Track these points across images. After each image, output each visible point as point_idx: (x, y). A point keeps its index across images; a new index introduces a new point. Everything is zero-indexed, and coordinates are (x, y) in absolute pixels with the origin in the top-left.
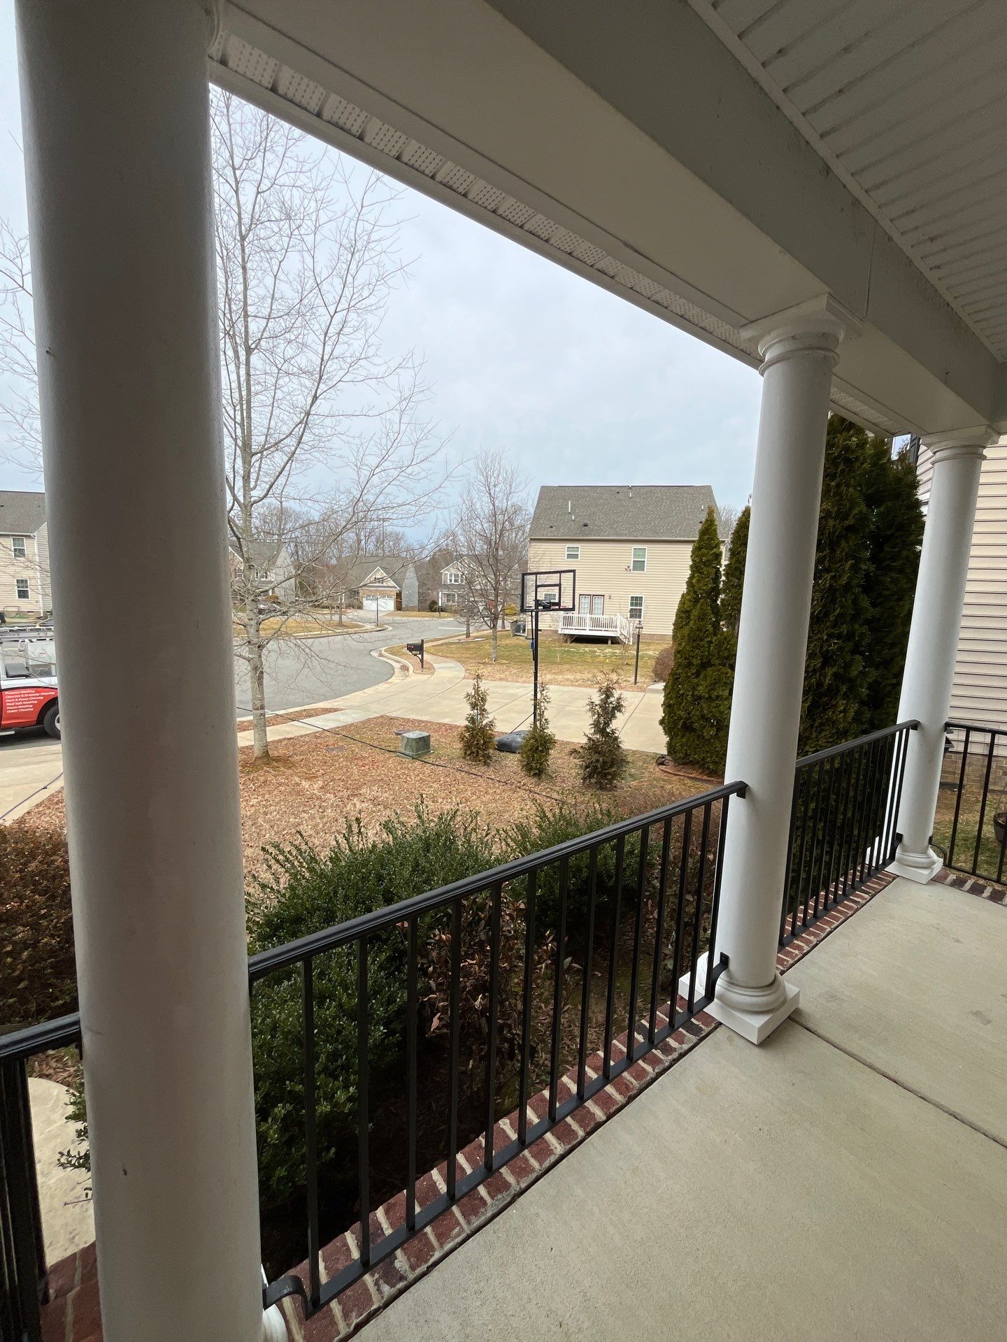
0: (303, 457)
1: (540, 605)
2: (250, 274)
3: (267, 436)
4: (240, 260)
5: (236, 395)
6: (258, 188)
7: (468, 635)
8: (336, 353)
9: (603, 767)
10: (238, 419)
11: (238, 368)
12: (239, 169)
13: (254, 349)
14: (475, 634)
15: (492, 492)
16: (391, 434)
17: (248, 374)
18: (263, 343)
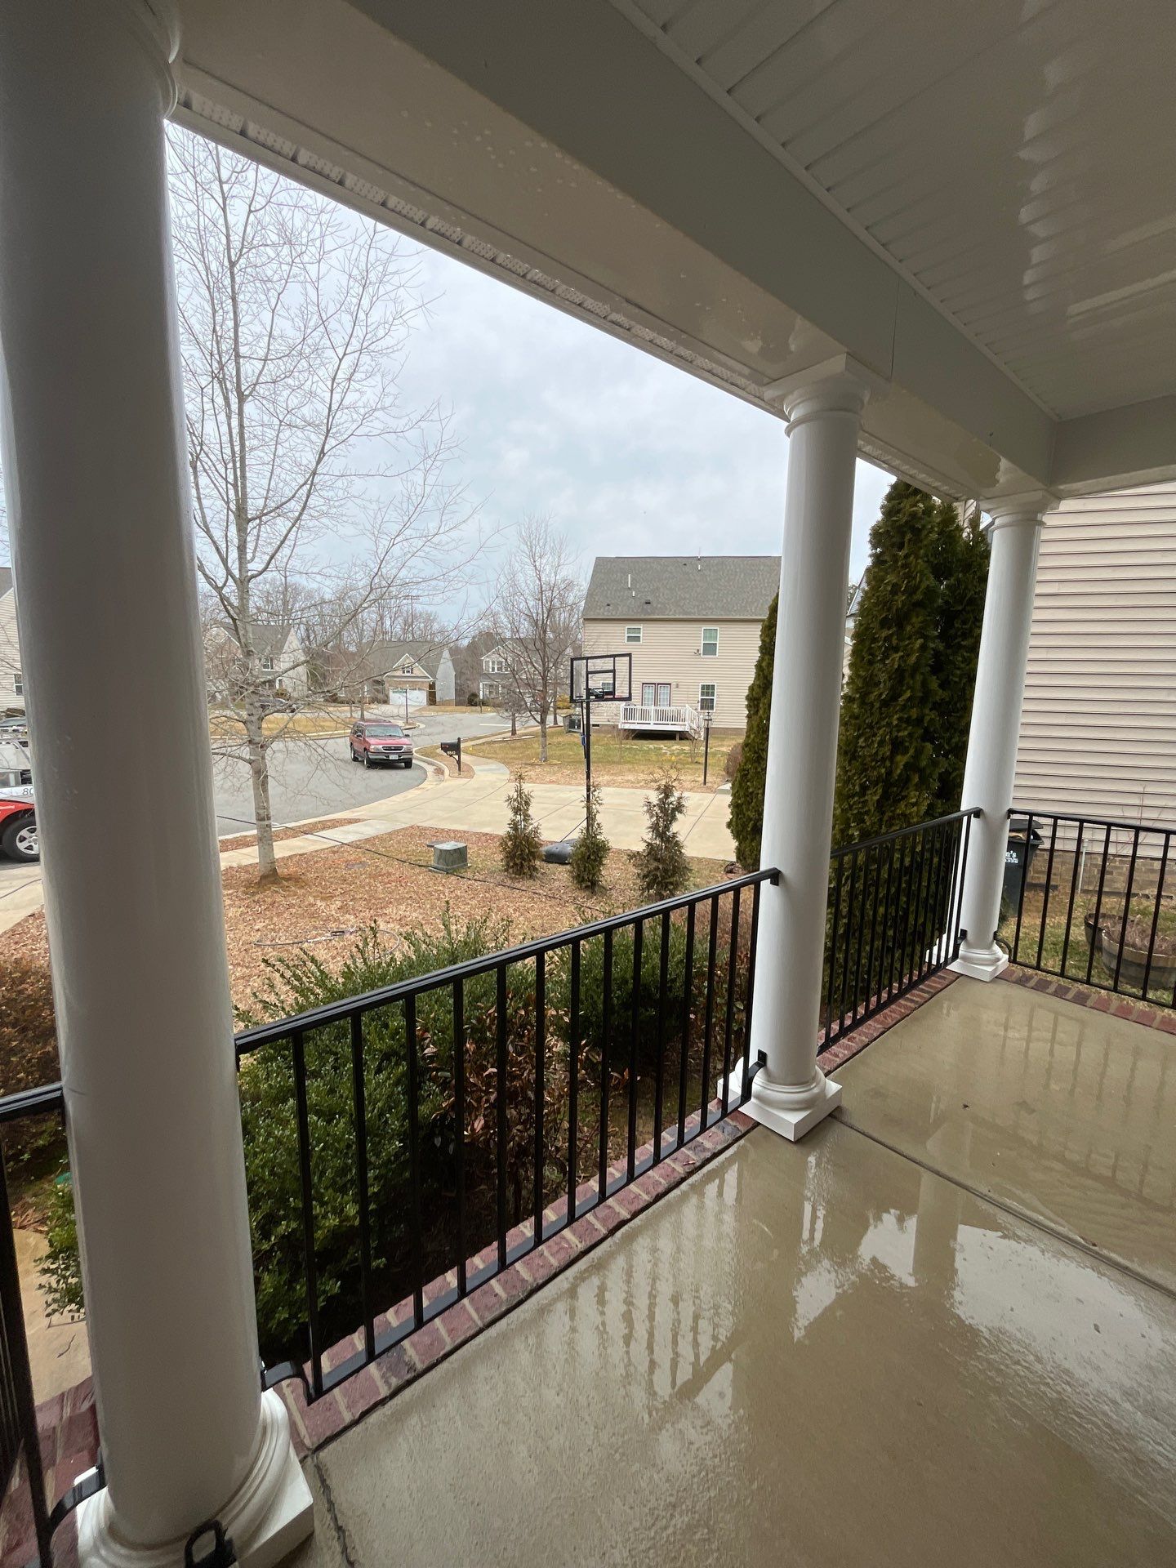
0: (311, 524)
1: (592, 694)
2: (242, 306)
3: (266, 499)
4: (229, 290)
5: (228, 451)
6: (250, 206)
7: (514, 732)
8: (346, 402)
9: (663, 878)
10: (231, 479)
11: (229, 417)
12: (226, 182)
13: (248, 396)
14: (523, 731)
15: (537, 564)
16: (414, 498)
17: (241, 426)
18: (261, 389)
